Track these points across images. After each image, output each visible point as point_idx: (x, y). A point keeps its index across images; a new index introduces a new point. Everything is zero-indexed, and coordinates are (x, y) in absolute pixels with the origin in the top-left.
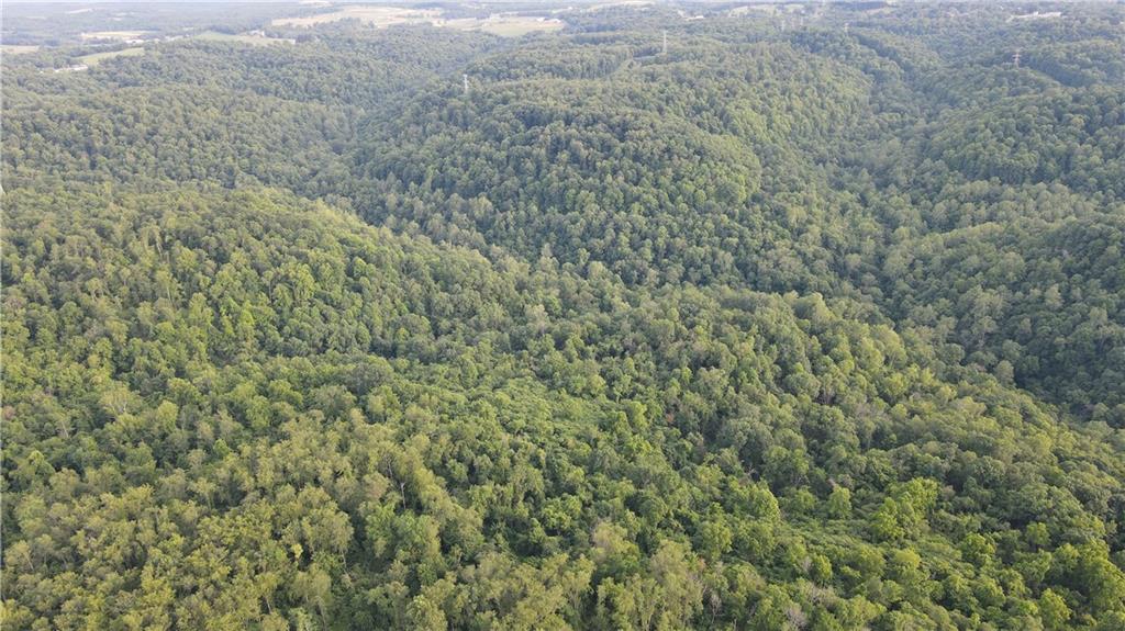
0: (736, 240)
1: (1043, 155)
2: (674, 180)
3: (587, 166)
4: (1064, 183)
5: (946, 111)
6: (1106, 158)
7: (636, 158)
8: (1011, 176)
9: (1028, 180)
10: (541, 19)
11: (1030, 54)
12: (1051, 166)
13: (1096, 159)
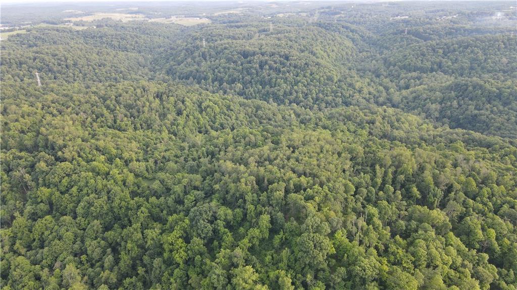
0: (340, 94)
1: (432, 63)
2: (311, 75)
3: (278, 71)
4: (442, 72)
5: (385, 51)
6: (453, 63)
7: (295, 67)
8: (423, 70)
9: (428, 72)
10: (198, 19)
11: (410, 31)
12: (435, 66)
13: (450, 63)
